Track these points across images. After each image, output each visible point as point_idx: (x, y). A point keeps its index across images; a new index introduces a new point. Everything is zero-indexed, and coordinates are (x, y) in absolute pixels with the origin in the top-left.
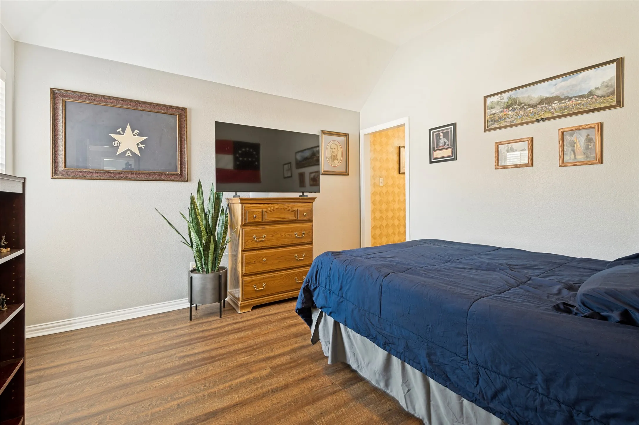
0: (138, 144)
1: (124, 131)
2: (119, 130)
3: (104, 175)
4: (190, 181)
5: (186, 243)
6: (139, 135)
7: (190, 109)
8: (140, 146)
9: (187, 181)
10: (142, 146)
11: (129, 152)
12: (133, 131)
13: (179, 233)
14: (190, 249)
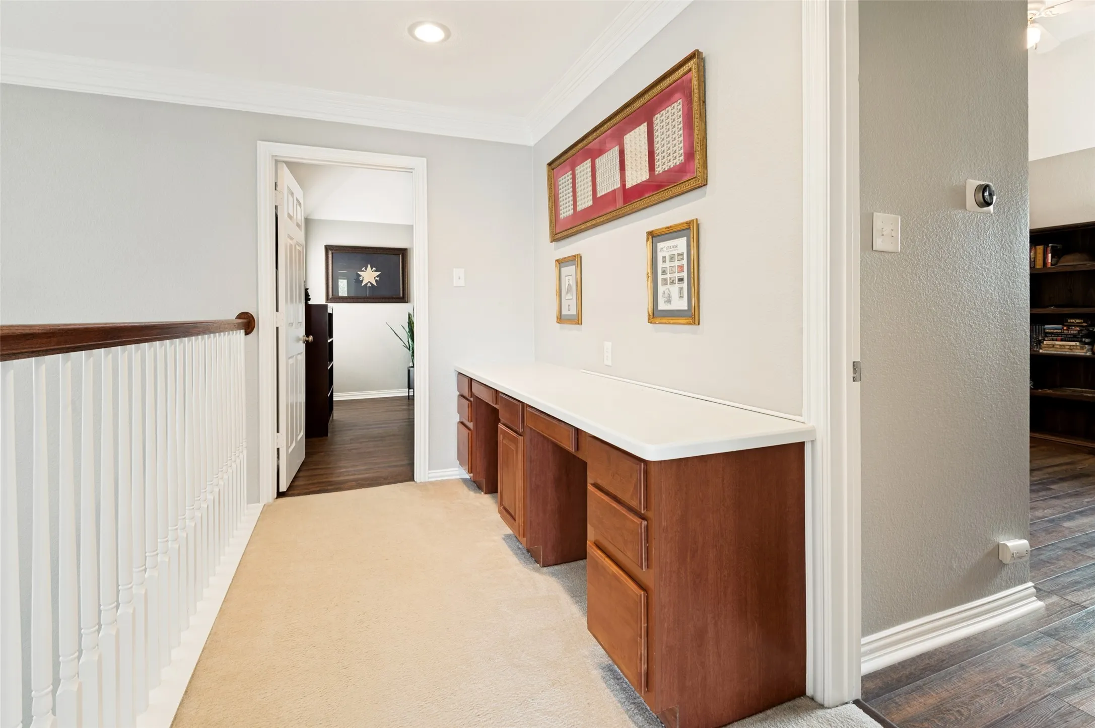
0: (375, 278)
1: (366, 269)
2: (364, 269)
3: (354, 300)
4: (410, 302)
5: (406, 347)
6: (375, 271)
7: (410, 249)
8: (377, 278)
9: (407, 302)
10: (378, 279)
11: (369, 283)
12: (372, 269)
13: (401, 340)
14: (408, 351)
